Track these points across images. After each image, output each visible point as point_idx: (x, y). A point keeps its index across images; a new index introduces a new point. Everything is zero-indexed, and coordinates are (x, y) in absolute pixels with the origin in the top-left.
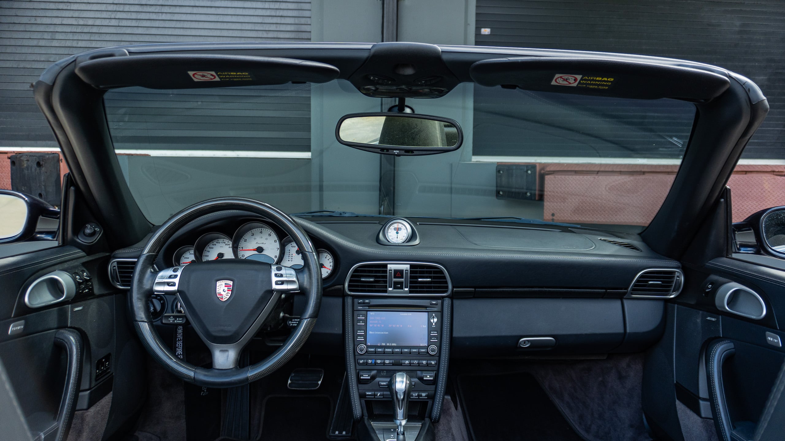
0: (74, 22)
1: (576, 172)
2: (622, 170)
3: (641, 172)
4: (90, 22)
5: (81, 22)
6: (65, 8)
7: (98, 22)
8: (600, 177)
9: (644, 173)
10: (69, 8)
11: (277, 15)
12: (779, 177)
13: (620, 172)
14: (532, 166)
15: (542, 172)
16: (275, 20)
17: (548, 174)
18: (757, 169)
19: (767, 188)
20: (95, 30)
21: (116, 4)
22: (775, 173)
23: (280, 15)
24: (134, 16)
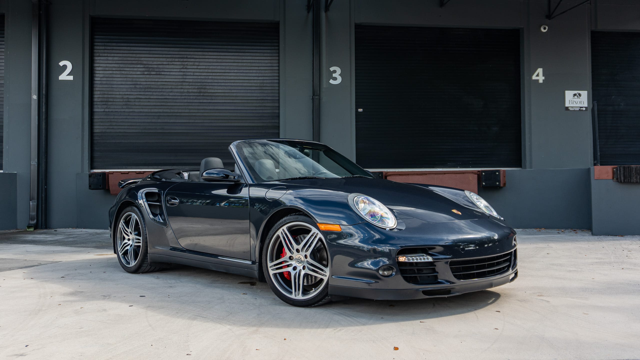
0: (169, 111)
1: (400, 175)
2: (418, 173)
3: (425, 174)
4: (176, 111)
5: (172, 111)
6: (165, 104)
7: (180, 111)
8: (409, 177)
9: (426, 174)
10: (167, 104)
11: (263, 105)
12: (475, 175)
13: (417, 174)
14: (382, 173)
15: (386, 175)
16: (261, 108)
17: (388, 176)
18: (468, 172)
19: (471, 179)
20: (178, 114)
21: (189, 102)
22: (474, 173)
23: (264, 105)
24: (196, 108)
